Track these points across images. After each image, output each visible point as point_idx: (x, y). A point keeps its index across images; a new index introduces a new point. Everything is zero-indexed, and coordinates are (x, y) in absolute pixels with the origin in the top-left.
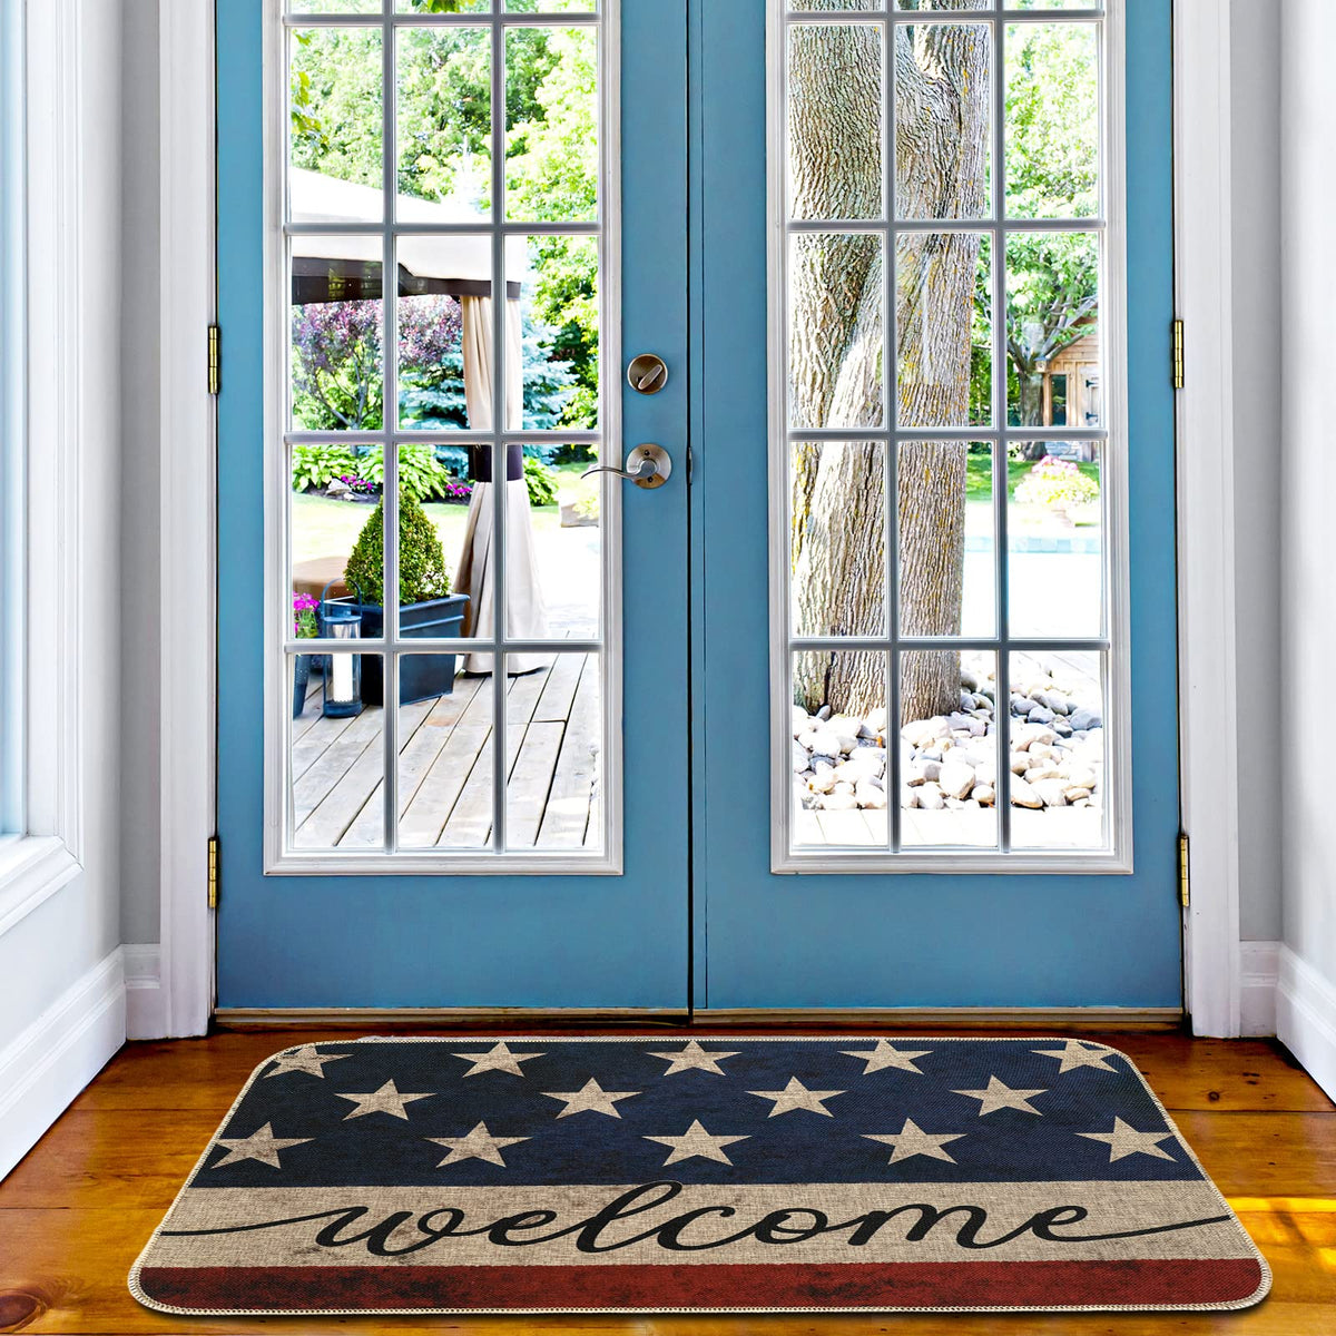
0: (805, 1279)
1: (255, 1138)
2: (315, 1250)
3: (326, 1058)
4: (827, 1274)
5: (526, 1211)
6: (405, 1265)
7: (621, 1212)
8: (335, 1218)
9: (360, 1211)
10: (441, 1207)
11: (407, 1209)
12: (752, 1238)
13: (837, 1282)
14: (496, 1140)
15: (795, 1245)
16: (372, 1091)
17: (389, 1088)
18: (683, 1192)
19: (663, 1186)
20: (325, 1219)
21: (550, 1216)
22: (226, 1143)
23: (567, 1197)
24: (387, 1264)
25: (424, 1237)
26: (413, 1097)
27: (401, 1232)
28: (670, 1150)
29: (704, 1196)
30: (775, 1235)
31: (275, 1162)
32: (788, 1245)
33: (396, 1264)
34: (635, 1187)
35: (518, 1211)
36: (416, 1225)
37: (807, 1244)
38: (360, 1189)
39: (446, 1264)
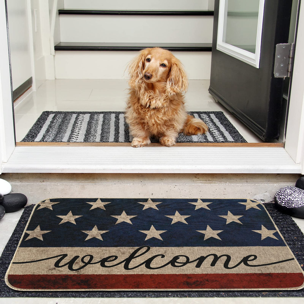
0: (185, 279)
1: (36, 230)
2: (54, 269)
3: (53, 203)
4: (191, 278)
5: (110, 256)
6: (79, 274)
7: (135, 256)
8: (59, 258)
9: (65, 255)
10: (87, 254)
11: (78, 255)
12: (170, 265)
13: (194, 280)
14: (100, 231)
15: (181, 267)
16: (66, 215)
17: (70, 213)
18: (151, 249)
19: (145, 248)
20: (56, 258)
21: (116, 257)
22: (28, 232)
23: (120, 251)
24: (74, 274)
25: (83, 264)
26: (77, 217)
27: (77, 263)
28: (146, 235)
29: (156, 251)
30: (176, 264)
31: (41, 239)
32: (180, 268)
33: (76, 274)
34: (138, 248)
35: (107, 256)
36: (81, 260)
37: (184, 267)
38: (65, 248)
39: (90, 274)
